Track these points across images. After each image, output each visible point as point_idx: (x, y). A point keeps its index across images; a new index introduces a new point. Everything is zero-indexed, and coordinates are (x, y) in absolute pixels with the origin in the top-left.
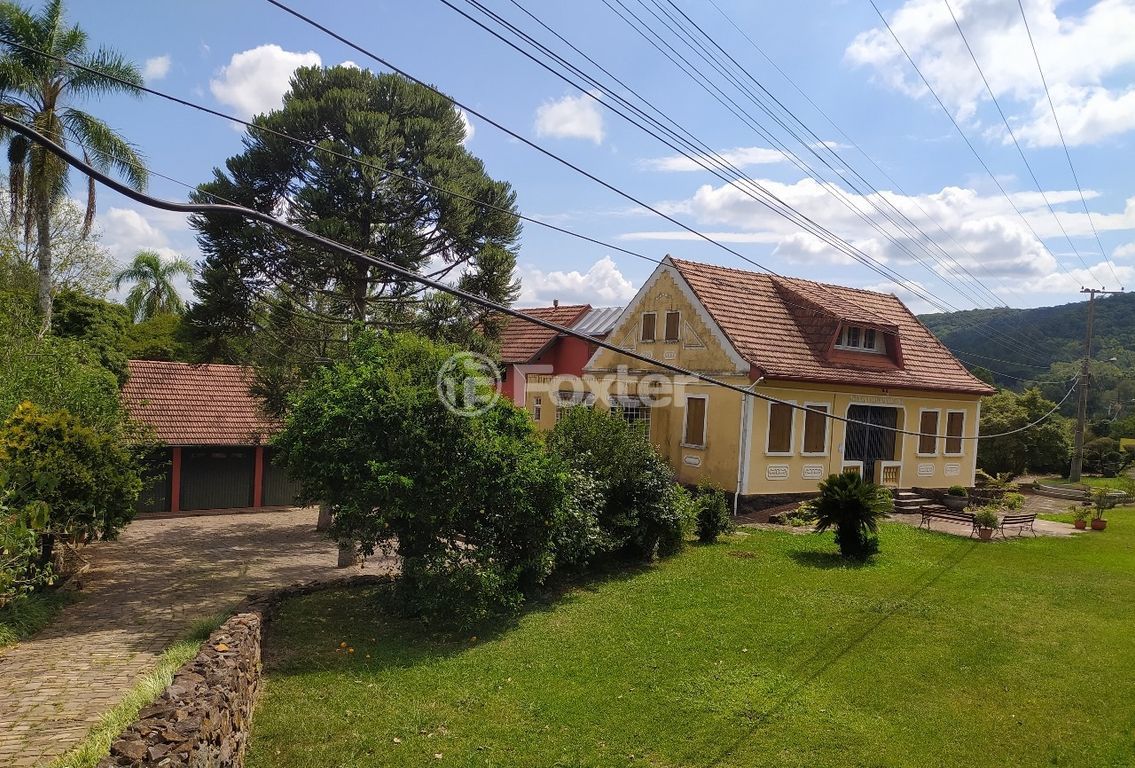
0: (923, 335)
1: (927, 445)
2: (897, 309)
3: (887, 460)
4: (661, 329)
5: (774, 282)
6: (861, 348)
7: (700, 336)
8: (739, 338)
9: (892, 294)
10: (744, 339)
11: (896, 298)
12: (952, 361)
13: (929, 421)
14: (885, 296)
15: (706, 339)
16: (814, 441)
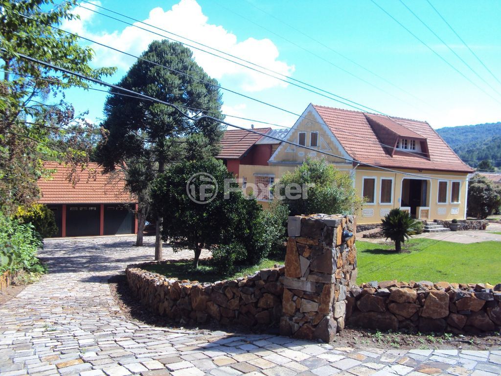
0: (441, 142)
1: (442, 198)
2: (428, 129)
3: (422, 206)
4: (308, 140)
5: (365, 116)
6: (409, 150)
7: (328, 144)
8: (348, 146)
9: (426, 122)
10: (350, 146)
11: (427, 124)
12: (454, 156)
13: (443, 186)
14: (422, 122)
15: (331, 146)
16: (386, 196)
